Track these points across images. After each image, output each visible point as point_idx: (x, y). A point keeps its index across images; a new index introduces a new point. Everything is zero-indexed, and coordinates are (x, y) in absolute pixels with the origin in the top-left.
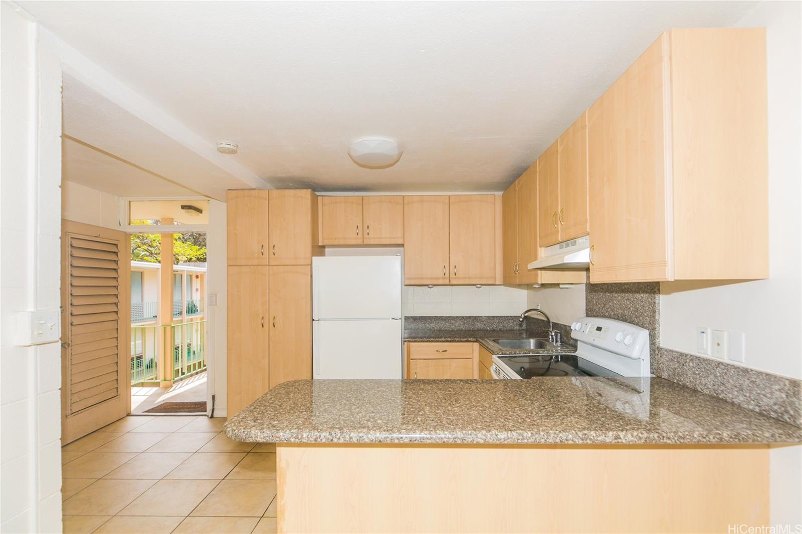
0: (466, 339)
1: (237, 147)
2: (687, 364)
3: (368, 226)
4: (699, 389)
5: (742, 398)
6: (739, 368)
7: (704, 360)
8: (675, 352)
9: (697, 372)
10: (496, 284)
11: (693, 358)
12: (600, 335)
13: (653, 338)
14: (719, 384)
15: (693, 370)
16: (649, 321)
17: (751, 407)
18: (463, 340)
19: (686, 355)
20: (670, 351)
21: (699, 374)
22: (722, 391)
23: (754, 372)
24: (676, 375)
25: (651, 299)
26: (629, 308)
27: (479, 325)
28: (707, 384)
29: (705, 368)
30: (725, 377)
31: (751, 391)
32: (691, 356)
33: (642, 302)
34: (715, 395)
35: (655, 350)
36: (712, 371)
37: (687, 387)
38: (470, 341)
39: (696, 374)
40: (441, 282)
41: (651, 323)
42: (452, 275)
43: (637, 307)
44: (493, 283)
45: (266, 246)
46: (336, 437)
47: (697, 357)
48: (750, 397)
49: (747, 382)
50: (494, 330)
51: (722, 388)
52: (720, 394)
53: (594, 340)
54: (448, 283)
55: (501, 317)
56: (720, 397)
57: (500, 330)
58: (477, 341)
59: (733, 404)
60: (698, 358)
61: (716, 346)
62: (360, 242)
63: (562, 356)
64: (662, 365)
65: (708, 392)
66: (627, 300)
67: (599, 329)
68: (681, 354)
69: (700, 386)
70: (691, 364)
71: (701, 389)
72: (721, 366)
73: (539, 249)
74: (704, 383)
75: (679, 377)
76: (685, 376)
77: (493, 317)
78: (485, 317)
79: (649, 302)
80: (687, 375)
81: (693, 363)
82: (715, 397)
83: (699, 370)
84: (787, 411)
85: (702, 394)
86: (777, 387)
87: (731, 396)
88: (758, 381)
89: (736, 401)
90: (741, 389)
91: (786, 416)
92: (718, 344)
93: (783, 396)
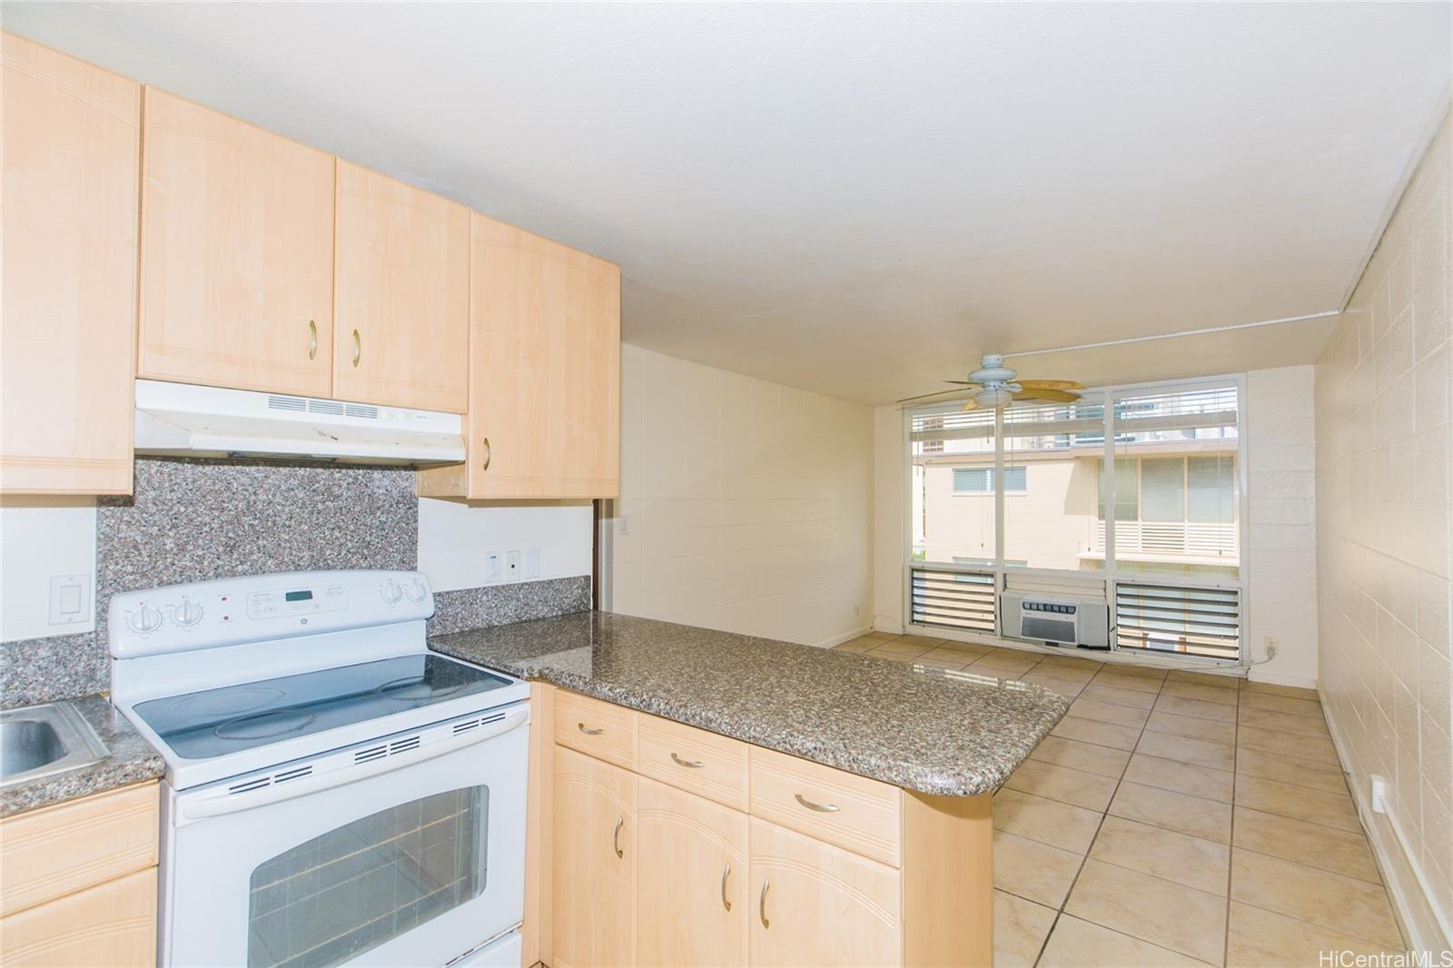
4: (496, 624)
7: (503, 587)
8: (457, 592)
11: (486, 591)
12: (317, 606)
15: (488, 604)
16: (401, 559)
17: (554, 614)
19: (477, 590)
20: (447, 593)
22: (526, 613)
24: (459, 621)
25: (407, 524)
26: (342, 544)
29: (504, 596)
31: (554, 600)
32: (484, 588)
33: (383, 529)
37: (478, 630)
41: (404, 562)
47: (492, 588)
51: (526, 608)
53: (304, 621)
59: (537, 619)
60: (496, 588)
61: (510, 568)
68: (469, 591)
70: (485, 598)
71: (499, 622)
72: (524, 586)
75: (462, 622)
76: (475, 616)
79: (400, 529)
80: (477, 615)
81: (487, 596)
82: (517, 623)
83: (496, 602)
84: (582, 603)
85: (501, 628)
86: (576, 586)
87: (535, 613)
88: (561, 587)
89: (540, 616)
90: (545, 601)
91: (582, 607)
92: (513, 567)
93: (580, 591)
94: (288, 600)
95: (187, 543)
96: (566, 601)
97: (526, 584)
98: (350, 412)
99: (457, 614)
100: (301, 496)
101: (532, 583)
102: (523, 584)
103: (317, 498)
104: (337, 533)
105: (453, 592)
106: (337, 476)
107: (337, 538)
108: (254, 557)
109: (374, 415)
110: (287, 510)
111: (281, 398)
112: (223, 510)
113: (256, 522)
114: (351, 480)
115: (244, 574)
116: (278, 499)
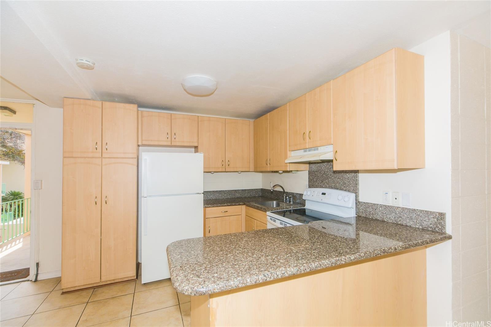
0: (239, 203)
1: (94, 64)
2: (378, 209)
3: (175, 133)
4: (386, 220)
5: (412, 223)
6: (410, 209)
7: (389, 206)
8: (370, 203)
9: (385, 212)
10: (251, 171)
11: (381, 206)
12: (325, 197)
13: (357, 197)
14: (398, 217)
15: (382, 211)
16: (353, 189)
17: (417, 227)
18: (237, 204)
19: (378, 205)
20: (367, 203)
21: (385, 213)
22: (400, 220)
23: (419, 210)
24: (371, 214)
25: (355, 178)
26: (340, 183)
27: (238, 195)
28: (391, 218)
29: (389, 210)
30: (402, 214)
31: (417, 219)
32: (380, 205)
33: (348, 179)
34: (395, 222)
35: (357, 203)
36: (394, 211)
37: (378, 220)
38: (240, 205)
39: (384, 213)
40: (220, 170)
41: (354, 190)
42: (227, 166)
43: (345, 182)
44: (249, 170)
45: (99, 144)
46: (269, 277)
47: (384, 205)
48: (416, 222)
49: (415, 215)
50: (246, 197)
52: (399, 222)
53: (322, 200)
54: (225, 171)
55: (249, 189)
56: (399, 223)
57: (249, 197)
58: (244, 204)
59: (407, 226)
60: (385, 206)
61: (395, 199)
62: (169, 144)
63: (293, 210)
64: (361, 210)
65: (392, 221)
66: (338, 179)
67: (324, 194)
68: (374, 204)
69: (387, 219)
70: (380, 209)
71: (387, 220)
73: (288, 152)
74: (389, 217)
75: (373, 215)
76: (377, 215)
77: (245, 190)
78: (241, 190)
79: (353, 179)
80: (378, 214)
81: (382, 208)
82: (395, 224)
83: (385, 211)
84: (437, 227)
85: (388, 223)
86: (432, 216)
87: (405, 222)
88: (421, 214)
89: (408, 224)
90: (411, 219)
91: (437, 229)
92: (396, 199)
93: (436, 220)
94: (322, 194)
96: (425, 223)
97: (400, 207)
98: (314, 150)
101: (403, 208)
102: (398, 207)
105: (369, 203)
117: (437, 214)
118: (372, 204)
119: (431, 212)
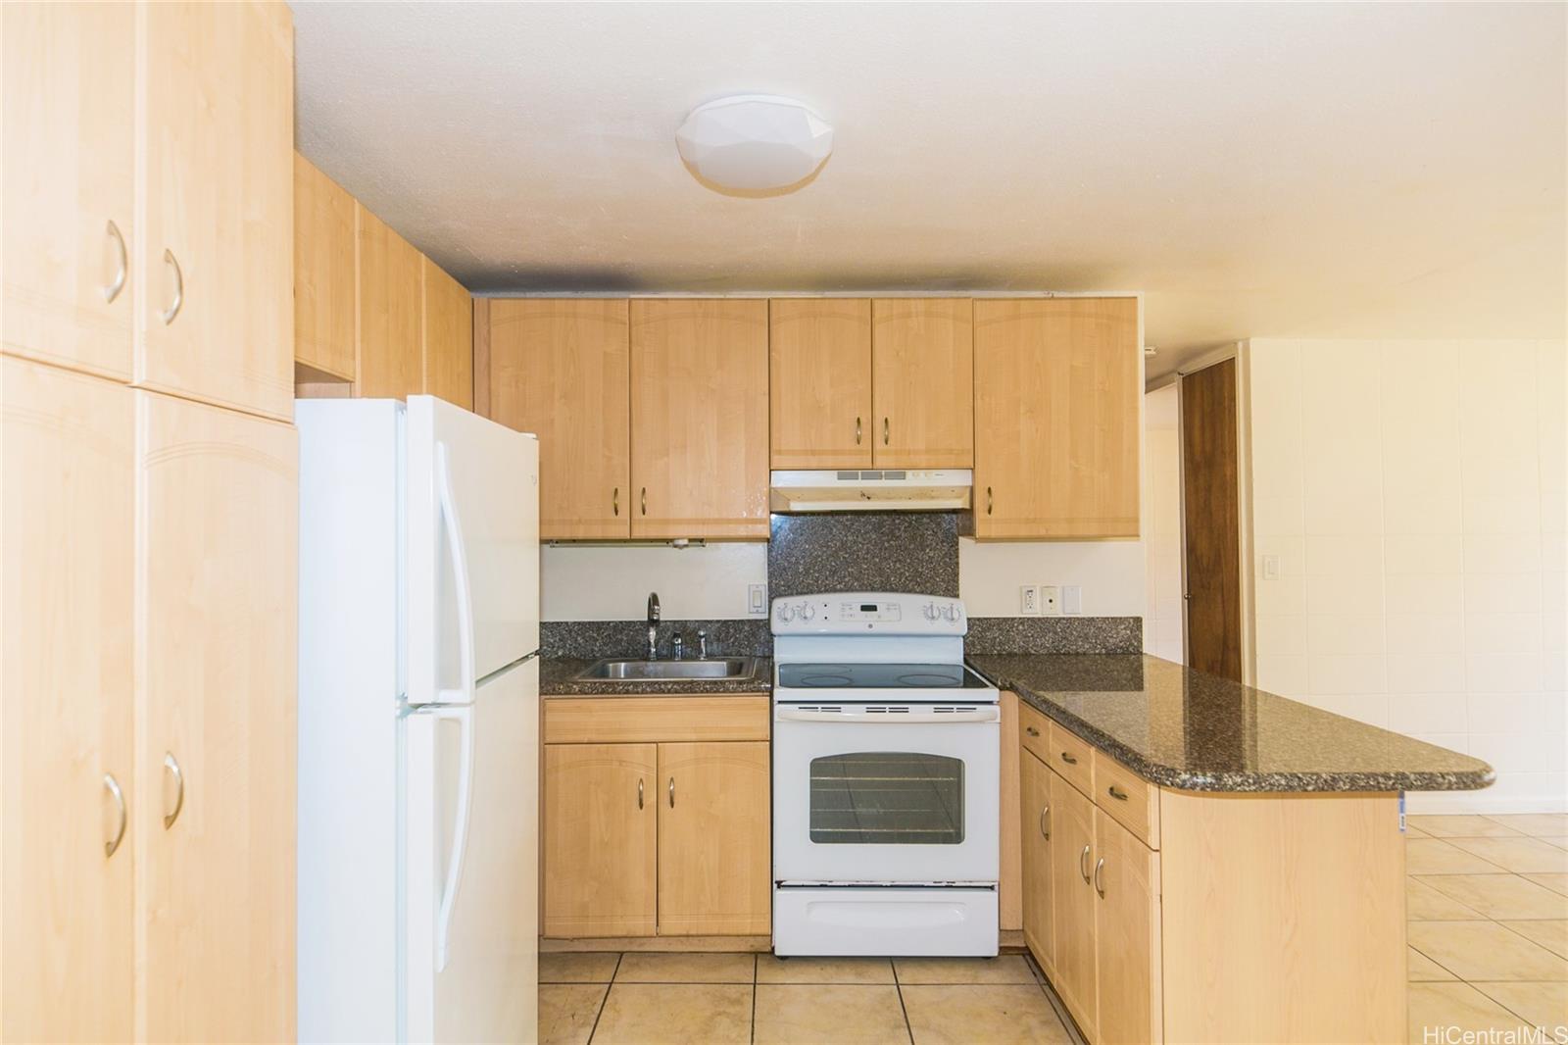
2: (1014, 629)
4: (1033, 652)
5: (1087, 646)
6: (1084, 619)
7: (1039, 619)
8: (994, 619)
9: (1030, 635)
11: (1022, 621)
12: (886, 617)
14: (1060, 639)
15: (1024, 633)
17: (1097, 651)
19: (1013, 619)
20: (985, 619)
22: (1064, 646)
23: (1100, 619)
24: (997, 644)
26: (902, 573)
28: (1044, 644)
29: (1040, 628)
30: (1067, 631)
31: (1097, 638)
32: (1020, 618)
33: (932, 563)
34: (1054, 651)
36: (1051, 629)
37: (1014, 654)
39: (1028, 637)
41: (947, 589)
43: (920, 570)
47: (1029, 619)
48: (1095, 642)
49: (1093, 629)
51: (1064, 642)
52: (1062, 649)
53: (870, 626)
56: (1062, 652)
59: (1077, 654)
60: (1032, 619)
61: (1049, 602)
65: (1046, 651)
67: (869, 608)
68: (1005, 620)
69: (1034, 648)
70: (1021, 627)
71: (1036, 651)
72: (1062, 621)
74: (1039, 644)
75: (1001, 646)
76: (1011, 643)
79: (945, 563)
80: (1014, 641)
81: (1024, 626)
82: (1055, 654)
83: (1032, 632)
84: (1132, 644)
85: (1037, 656)
86: (1123, 627)
87: (1074, 647)
88: (1104, 626)
89: (1080, 650)
90: (1086, 638)
91: (1131, 649)
92: (1051, 601)
93: (1128, 632)
94: (862, 610)
95: (810, 568)
96: (1111, 641)
97: (1064, 619)
98: (889, 477)
99: (995, 638)
100: (874, 537)
101: (1071, 618)
102: (1060, 619)
103: (884, 538)
104: (898, 565)
105: (990, 619)
106: (897, 521)
107: (899, 569)
108: (847, 579)
109: (903, 477)
110: (865, 547)
111: (845, 473)
112: (828, 547)
113: (847, 556)
114: (906, 524)
115: (841, 591)
116: (860, 539)
117: (1131, 620)
118: (998, 619)
119: (1121, 618)
